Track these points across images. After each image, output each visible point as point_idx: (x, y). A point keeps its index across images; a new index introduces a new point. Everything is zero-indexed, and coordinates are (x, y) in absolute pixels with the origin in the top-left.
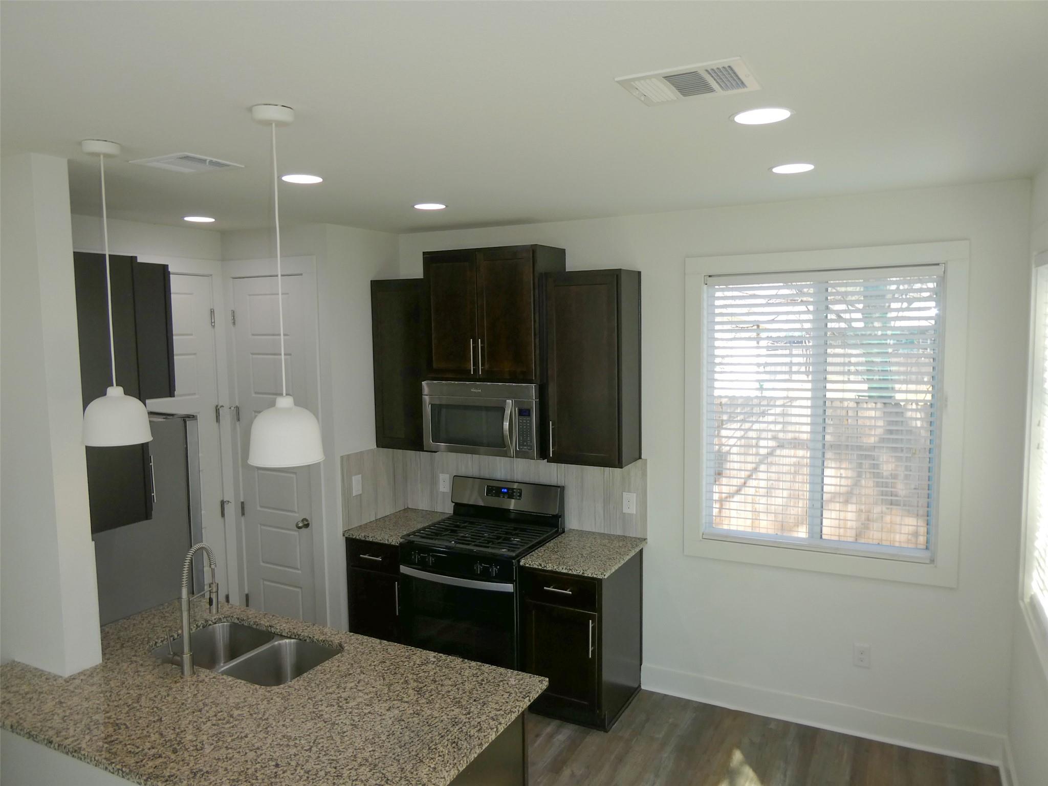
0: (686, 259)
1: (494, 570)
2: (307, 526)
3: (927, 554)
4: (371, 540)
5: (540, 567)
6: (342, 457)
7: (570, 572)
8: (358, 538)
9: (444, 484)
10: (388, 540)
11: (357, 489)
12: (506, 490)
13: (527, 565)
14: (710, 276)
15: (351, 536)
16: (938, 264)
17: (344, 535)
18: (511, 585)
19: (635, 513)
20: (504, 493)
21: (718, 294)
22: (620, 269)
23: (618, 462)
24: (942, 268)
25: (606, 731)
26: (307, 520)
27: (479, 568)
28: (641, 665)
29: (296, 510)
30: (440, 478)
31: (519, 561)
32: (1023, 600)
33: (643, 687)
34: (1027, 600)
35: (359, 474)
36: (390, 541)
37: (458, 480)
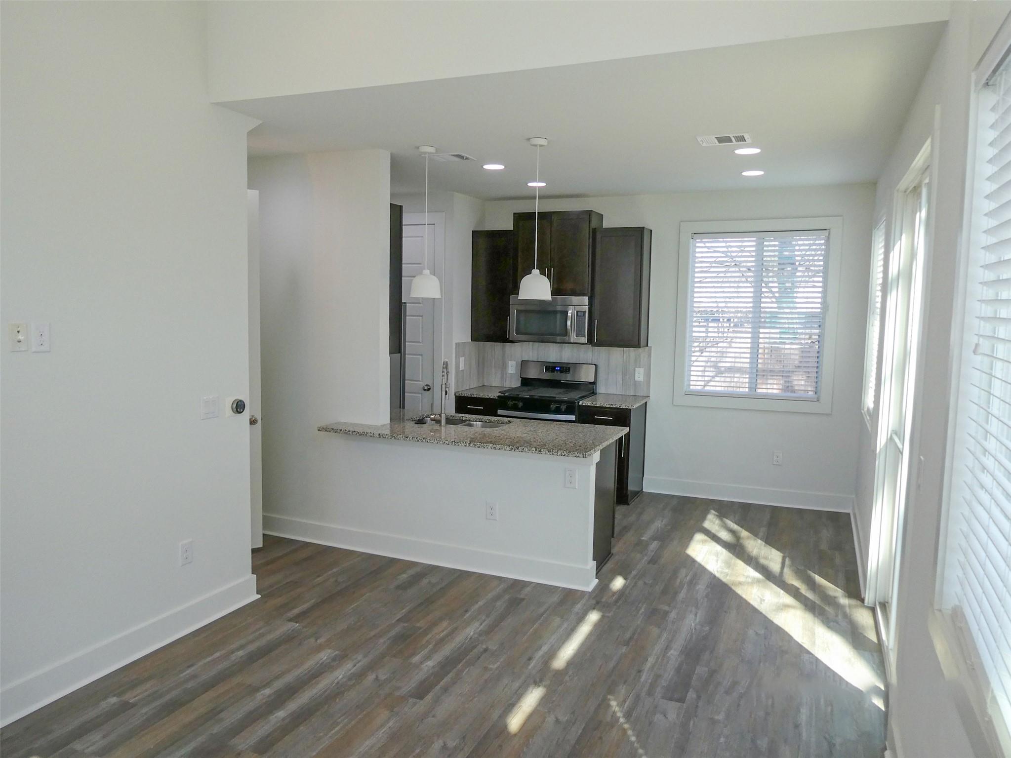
0: (681, 223)
1: (564, 407)
2: (429, 389)
3: (816, 396)
4: (475, 396)
5: (592, 405)
6: (456, 344)
7: (612, 406)
8: (466, 395)
9: (512, 368)
10: (488, 396)
11: (462, 367)
12: (558, 368)
13: (584, 404)
14: (695, 234)
15: (461, 395)
16: (826, 230)
17: (455, 394)
18: (574, 416)
19: (642, 380)
20: (557, 370)
21: (698, 245)
22: (644, 227)
23: (638, 346)
24: (827, 231)
25: (628, 505)
26: (429, 386)
27: (553, 406)
28: (643, 476)
29: (421, 379)
30: (509, 365)
31: (579, 402)
32: (863, 410)
33: (644, 490)
34: (866, 409)
35: (463, 356)
36: (490, 396)
37: (524, 364)
